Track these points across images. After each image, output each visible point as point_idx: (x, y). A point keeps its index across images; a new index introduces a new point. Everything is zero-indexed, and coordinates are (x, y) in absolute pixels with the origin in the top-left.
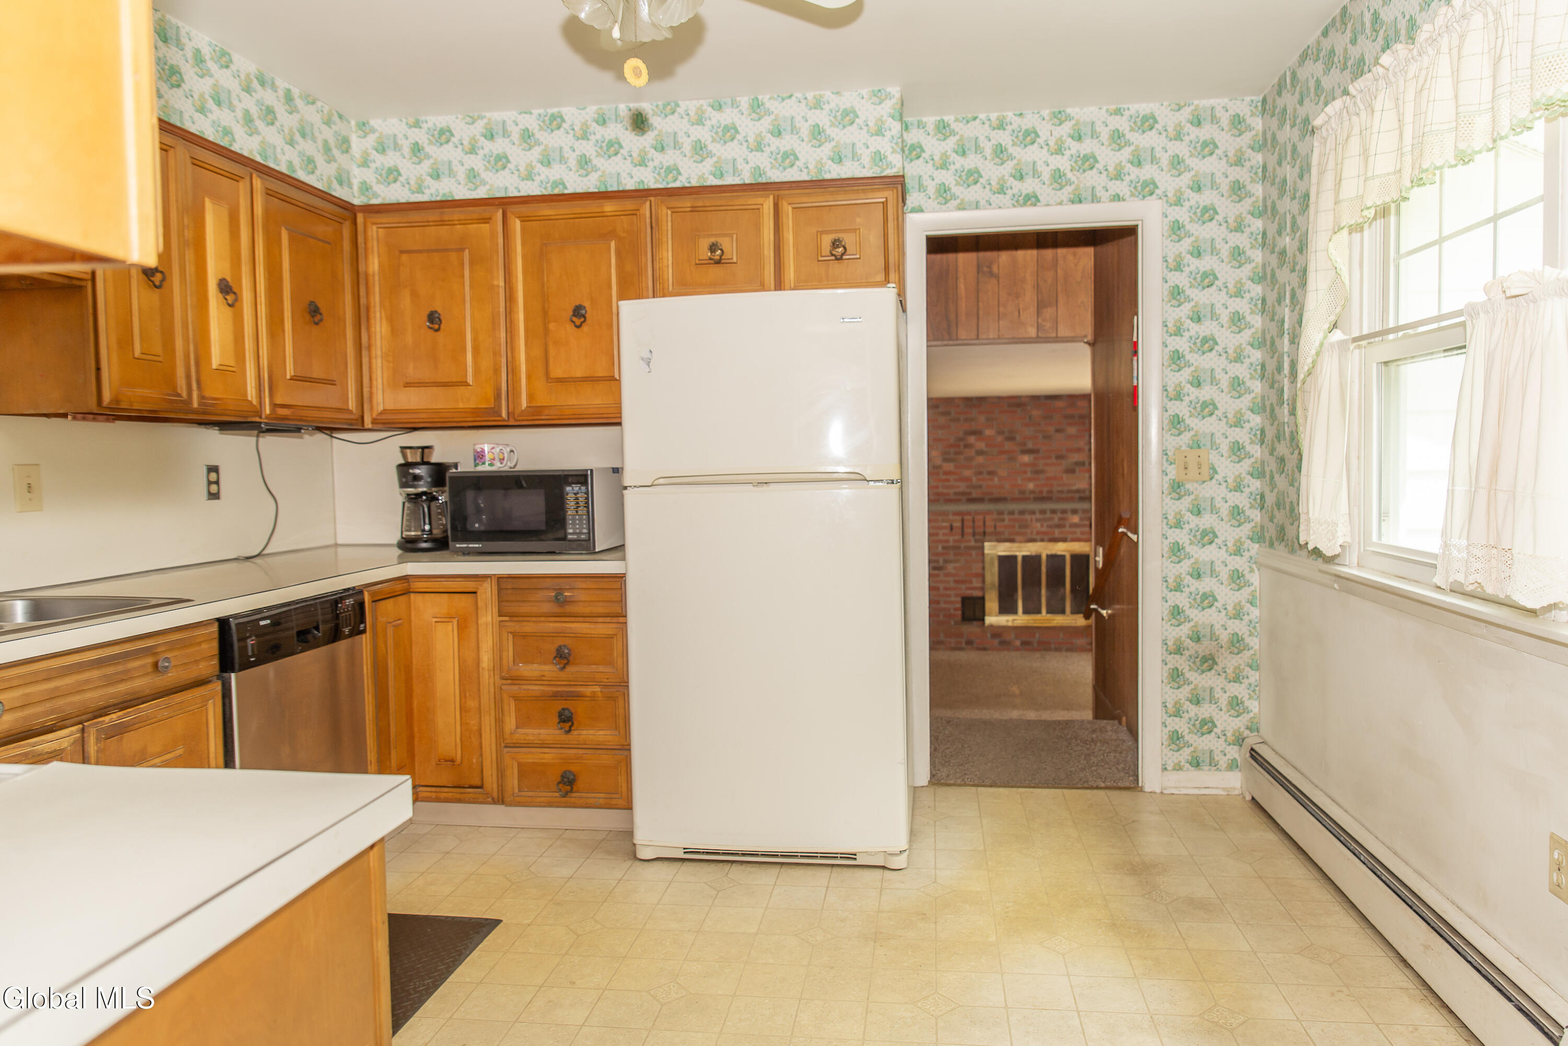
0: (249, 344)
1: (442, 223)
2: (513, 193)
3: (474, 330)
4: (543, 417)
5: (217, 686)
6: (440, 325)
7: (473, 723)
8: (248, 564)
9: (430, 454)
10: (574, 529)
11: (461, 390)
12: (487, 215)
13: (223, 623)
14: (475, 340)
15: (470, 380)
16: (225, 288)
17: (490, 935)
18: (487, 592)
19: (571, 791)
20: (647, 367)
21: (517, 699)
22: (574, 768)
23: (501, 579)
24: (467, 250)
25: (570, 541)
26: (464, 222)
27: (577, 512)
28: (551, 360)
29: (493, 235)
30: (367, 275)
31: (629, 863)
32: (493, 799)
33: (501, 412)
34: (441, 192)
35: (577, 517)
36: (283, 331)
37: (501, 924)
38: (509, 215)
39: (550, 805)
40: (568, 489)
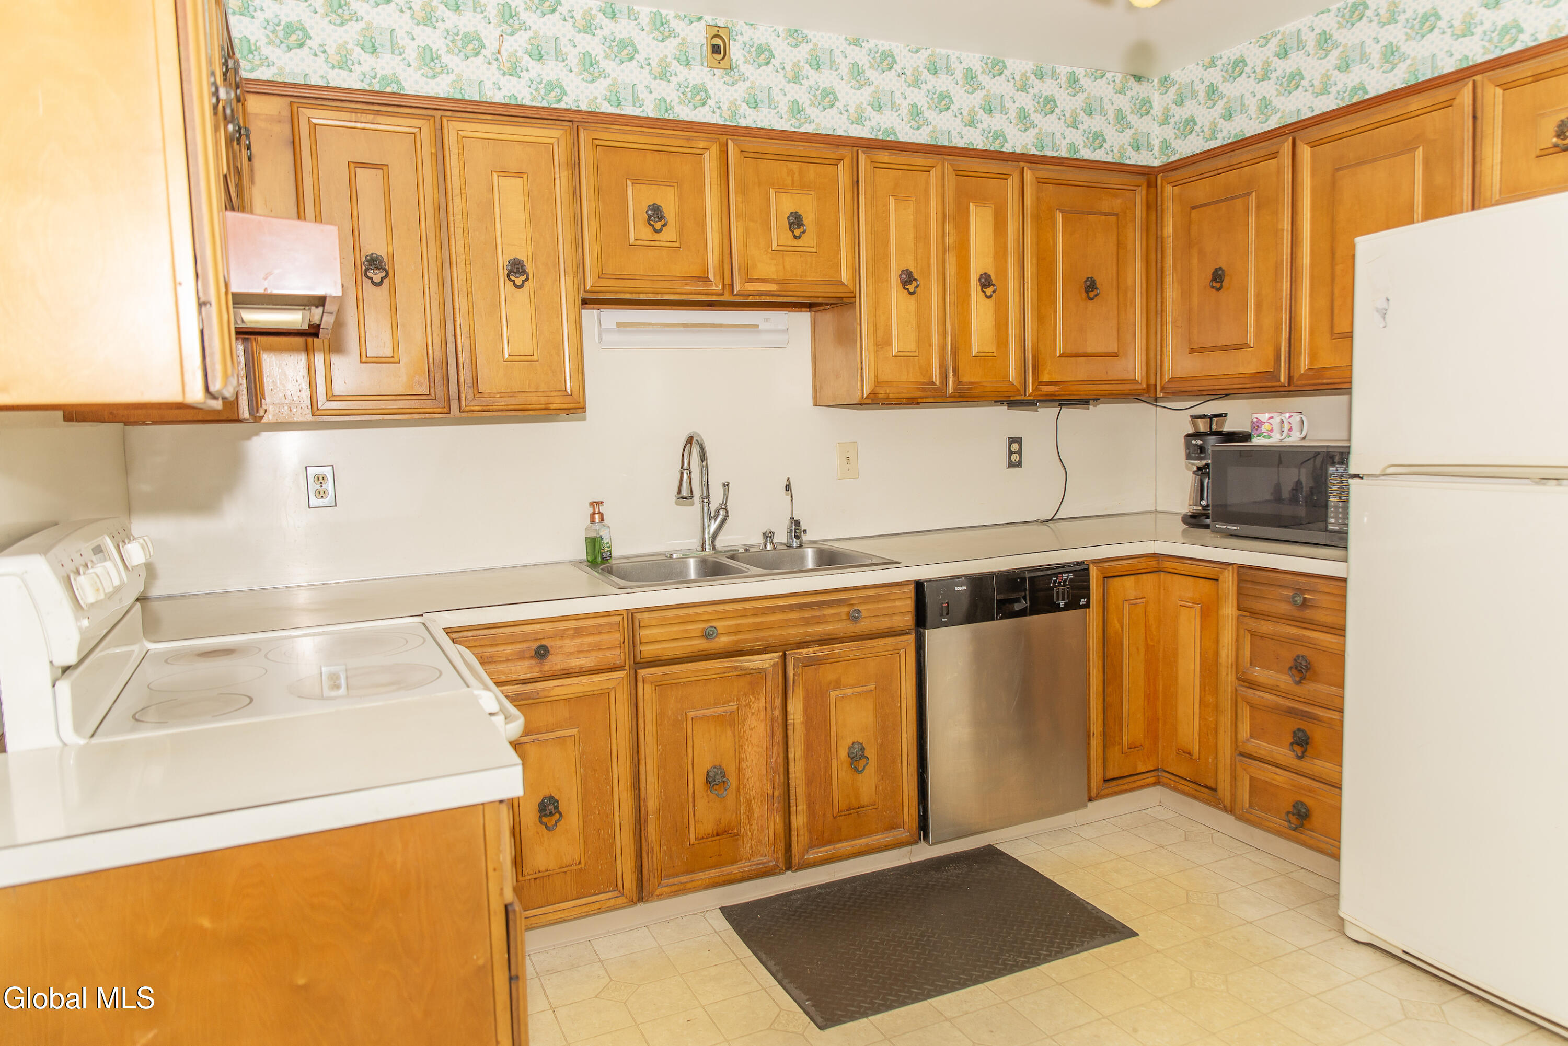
0: (1012, 331)
1: (1230, 168)
2: (1306, 114)
3: (1258, 284)
4: (1325, 381)
5: (911, 638)
6: (1221, 282)
7: (1211, 719)
8: (1044, 528)
9: (1223, 423)
10: (1337, 518)
11: (1242, 354)
12: (1274, 149)
13: (919, 586)
14: (1258, 295)
15: (1251, 341)
16: (986, 282)
17: (1115, 944)
18: (1229, 581)
19: (1302, 826)
20: (1382, 319)
21: (1252, 706)
22: (1309, 802)
23: (1242, 570)
24: (1254, 193)
25: (1330, 532)
26: (1253, 162)
27: (1340, 498)
28: (1336, 312)
29: (1279, 171)
30: (1162, 238)
31: (1333, 934)
32: (1224, 806)
33: (1280, 377)
34: (1233, 132)
35: (1340, 504)
36: (1055, 312)
37: (1134, 939)
38: (1298, 142)
39: (1278, 833)
40: (1332, 469)
